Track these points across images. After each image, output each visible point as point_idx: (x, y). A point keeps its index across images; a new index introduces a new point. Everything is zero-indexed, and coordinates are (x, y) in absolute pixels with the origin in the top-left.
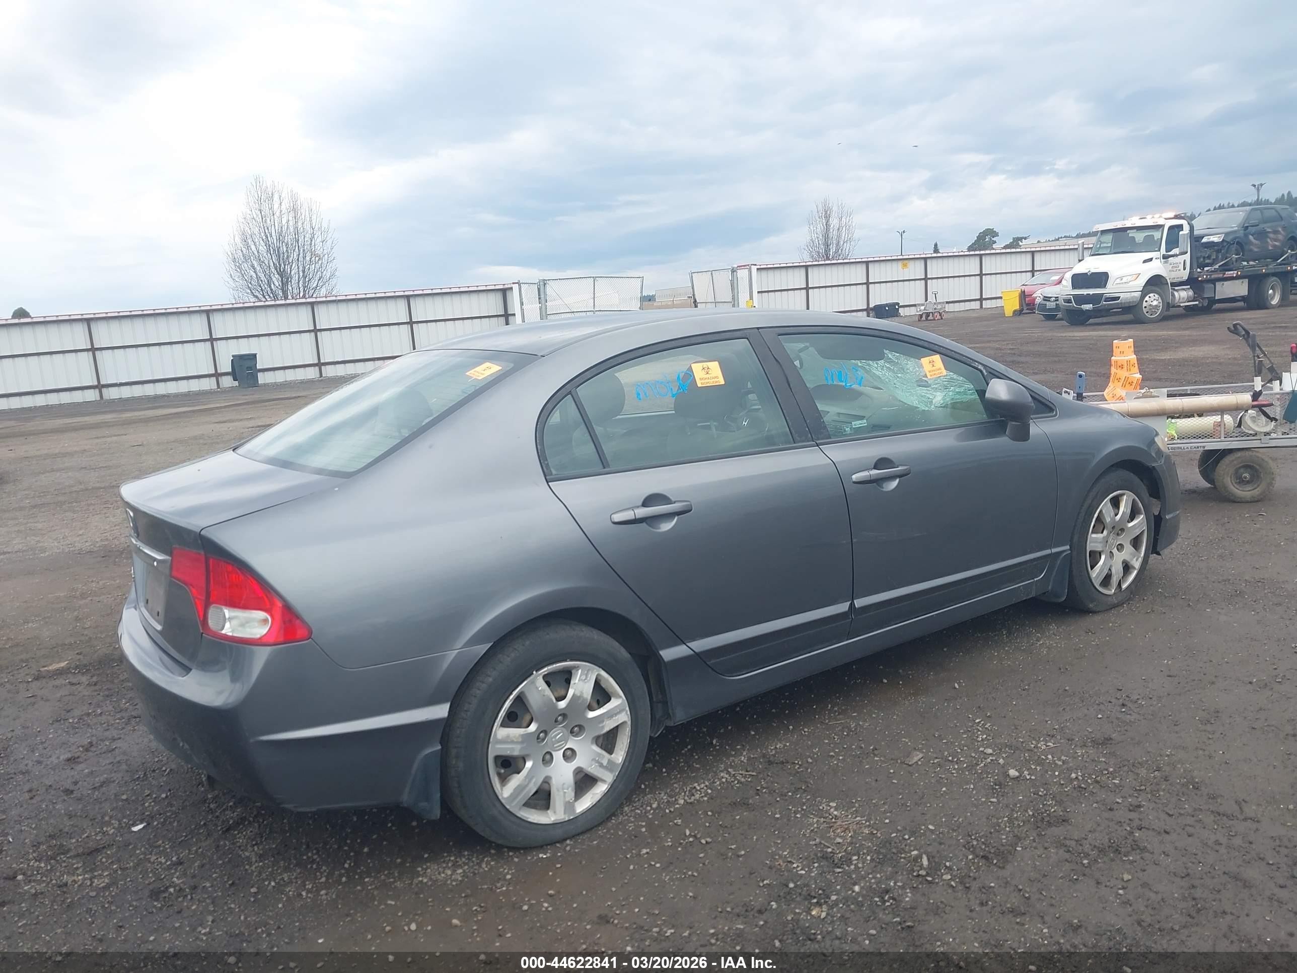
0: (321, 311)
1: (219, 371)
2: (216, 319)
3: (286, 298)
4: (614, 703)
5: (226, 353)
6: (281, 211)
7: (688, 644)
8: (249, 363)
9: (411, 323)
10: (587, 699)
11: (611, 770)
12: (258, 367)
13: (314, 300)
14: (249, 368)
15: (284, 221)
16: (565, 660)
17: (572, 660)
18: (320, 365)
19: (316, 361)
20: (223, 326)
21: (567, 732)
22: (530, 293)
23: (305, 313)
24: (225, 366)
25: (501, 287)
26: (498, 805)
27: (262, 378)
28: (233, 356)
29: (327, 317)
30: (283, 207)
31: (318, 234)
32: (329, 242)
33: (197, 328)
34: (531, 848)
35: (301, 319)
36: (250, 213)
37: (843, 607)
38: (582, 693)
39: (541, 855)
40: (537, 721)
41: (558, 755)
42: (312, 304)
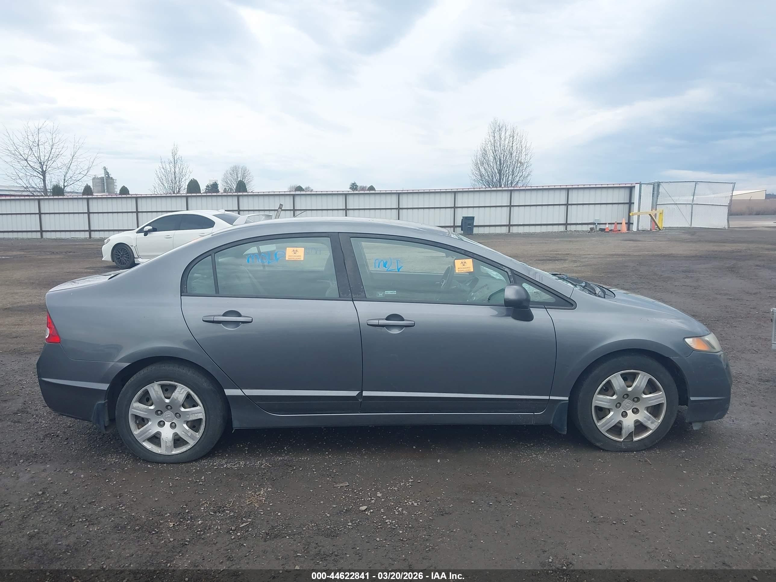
0: (515, 195)
1: (456, 225)
2: (459, 197)
3: (500, 186)
4: (198, 408)
5: (461, 214)
6: (506, 137)
7: (243, 390)
8: (470, 222)
9: (567, 205)
10: (180, 401)
11: (193, 439)
12: (474, 224)
13: (512, 188)
14: (469, 224)
15: (507, 142)
16: (172, 381)
17: (175, 382)
18: (510, 225)
19: (508, 224)
20: (462, 201)
21: (173, 415)
22: (647, 191)
23: (506, 196)
24: (459, 223)
25: (630, 185)
26: (132, 436)
27: (476, 231)
28: (463, 217)
29: (518, 199)
30: (508, 134)
31: (524, 150)
32: (529, 155)
33: (448, 201)
34: (148, 461)
35: (503, 199)
36: (489, 138)
37: (354, 393)
38: (177, 398)
39: (149, 466)
40: (155, 405)
41: (168, 424)
42: (511, 191)
